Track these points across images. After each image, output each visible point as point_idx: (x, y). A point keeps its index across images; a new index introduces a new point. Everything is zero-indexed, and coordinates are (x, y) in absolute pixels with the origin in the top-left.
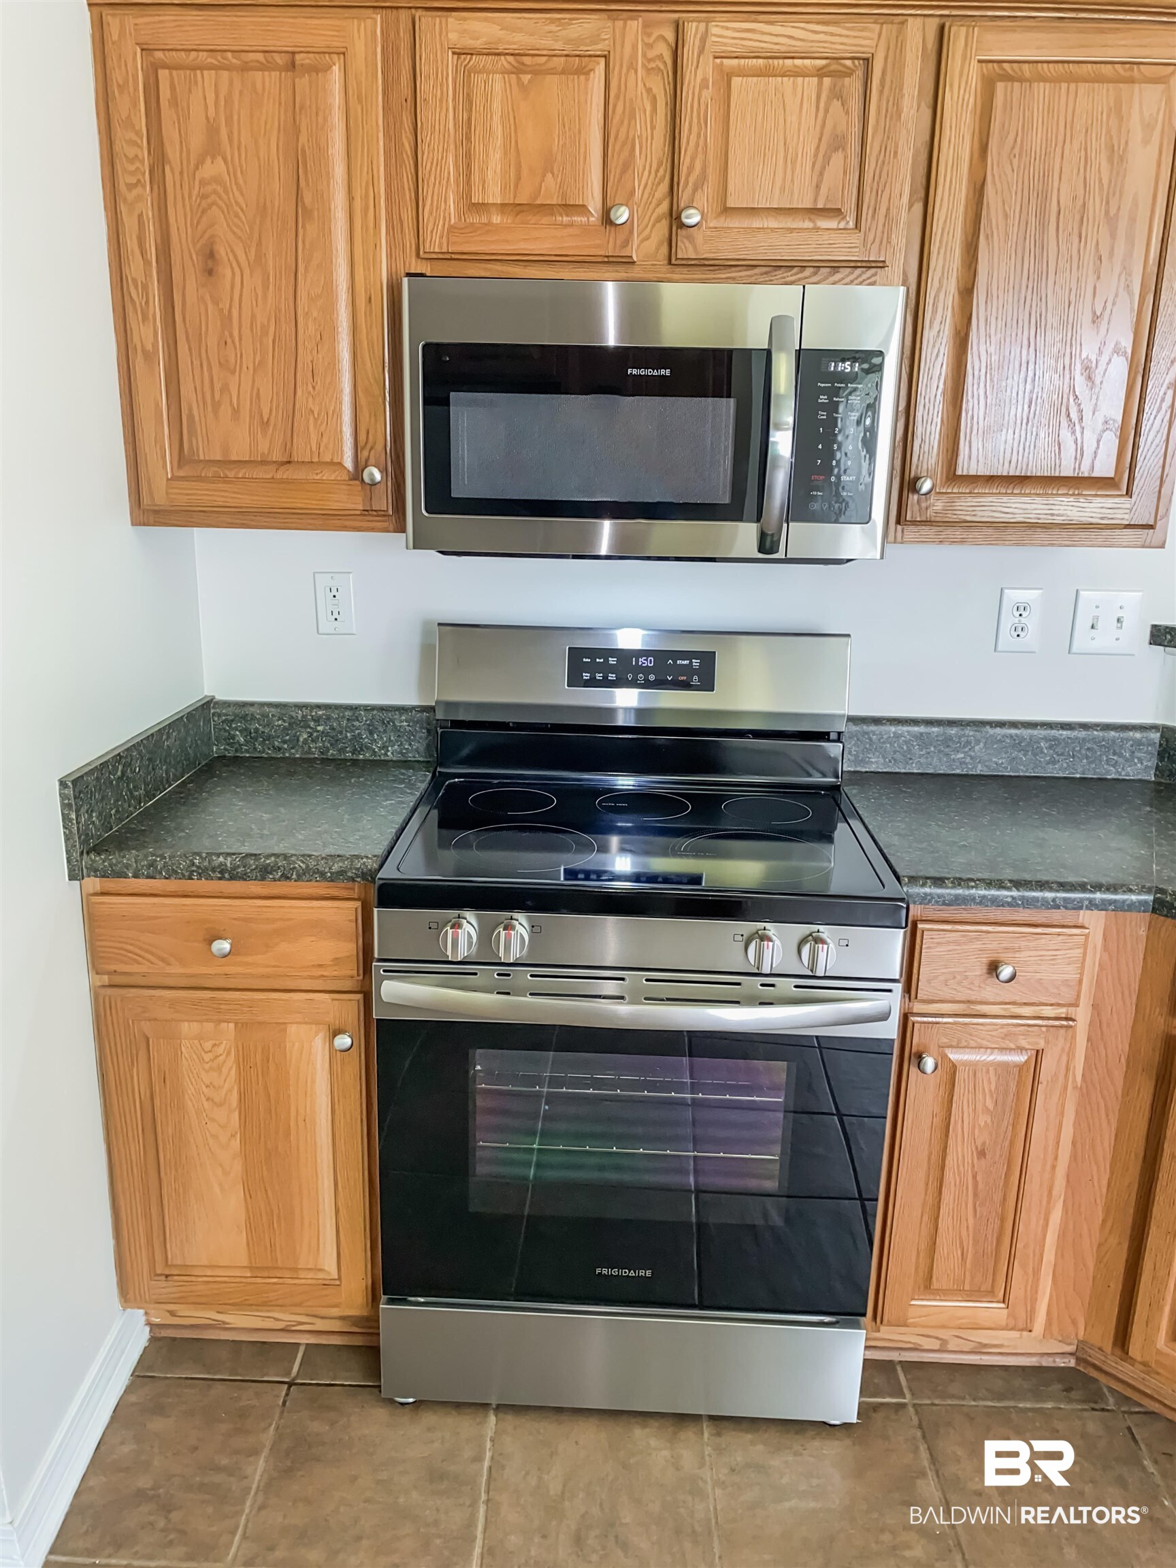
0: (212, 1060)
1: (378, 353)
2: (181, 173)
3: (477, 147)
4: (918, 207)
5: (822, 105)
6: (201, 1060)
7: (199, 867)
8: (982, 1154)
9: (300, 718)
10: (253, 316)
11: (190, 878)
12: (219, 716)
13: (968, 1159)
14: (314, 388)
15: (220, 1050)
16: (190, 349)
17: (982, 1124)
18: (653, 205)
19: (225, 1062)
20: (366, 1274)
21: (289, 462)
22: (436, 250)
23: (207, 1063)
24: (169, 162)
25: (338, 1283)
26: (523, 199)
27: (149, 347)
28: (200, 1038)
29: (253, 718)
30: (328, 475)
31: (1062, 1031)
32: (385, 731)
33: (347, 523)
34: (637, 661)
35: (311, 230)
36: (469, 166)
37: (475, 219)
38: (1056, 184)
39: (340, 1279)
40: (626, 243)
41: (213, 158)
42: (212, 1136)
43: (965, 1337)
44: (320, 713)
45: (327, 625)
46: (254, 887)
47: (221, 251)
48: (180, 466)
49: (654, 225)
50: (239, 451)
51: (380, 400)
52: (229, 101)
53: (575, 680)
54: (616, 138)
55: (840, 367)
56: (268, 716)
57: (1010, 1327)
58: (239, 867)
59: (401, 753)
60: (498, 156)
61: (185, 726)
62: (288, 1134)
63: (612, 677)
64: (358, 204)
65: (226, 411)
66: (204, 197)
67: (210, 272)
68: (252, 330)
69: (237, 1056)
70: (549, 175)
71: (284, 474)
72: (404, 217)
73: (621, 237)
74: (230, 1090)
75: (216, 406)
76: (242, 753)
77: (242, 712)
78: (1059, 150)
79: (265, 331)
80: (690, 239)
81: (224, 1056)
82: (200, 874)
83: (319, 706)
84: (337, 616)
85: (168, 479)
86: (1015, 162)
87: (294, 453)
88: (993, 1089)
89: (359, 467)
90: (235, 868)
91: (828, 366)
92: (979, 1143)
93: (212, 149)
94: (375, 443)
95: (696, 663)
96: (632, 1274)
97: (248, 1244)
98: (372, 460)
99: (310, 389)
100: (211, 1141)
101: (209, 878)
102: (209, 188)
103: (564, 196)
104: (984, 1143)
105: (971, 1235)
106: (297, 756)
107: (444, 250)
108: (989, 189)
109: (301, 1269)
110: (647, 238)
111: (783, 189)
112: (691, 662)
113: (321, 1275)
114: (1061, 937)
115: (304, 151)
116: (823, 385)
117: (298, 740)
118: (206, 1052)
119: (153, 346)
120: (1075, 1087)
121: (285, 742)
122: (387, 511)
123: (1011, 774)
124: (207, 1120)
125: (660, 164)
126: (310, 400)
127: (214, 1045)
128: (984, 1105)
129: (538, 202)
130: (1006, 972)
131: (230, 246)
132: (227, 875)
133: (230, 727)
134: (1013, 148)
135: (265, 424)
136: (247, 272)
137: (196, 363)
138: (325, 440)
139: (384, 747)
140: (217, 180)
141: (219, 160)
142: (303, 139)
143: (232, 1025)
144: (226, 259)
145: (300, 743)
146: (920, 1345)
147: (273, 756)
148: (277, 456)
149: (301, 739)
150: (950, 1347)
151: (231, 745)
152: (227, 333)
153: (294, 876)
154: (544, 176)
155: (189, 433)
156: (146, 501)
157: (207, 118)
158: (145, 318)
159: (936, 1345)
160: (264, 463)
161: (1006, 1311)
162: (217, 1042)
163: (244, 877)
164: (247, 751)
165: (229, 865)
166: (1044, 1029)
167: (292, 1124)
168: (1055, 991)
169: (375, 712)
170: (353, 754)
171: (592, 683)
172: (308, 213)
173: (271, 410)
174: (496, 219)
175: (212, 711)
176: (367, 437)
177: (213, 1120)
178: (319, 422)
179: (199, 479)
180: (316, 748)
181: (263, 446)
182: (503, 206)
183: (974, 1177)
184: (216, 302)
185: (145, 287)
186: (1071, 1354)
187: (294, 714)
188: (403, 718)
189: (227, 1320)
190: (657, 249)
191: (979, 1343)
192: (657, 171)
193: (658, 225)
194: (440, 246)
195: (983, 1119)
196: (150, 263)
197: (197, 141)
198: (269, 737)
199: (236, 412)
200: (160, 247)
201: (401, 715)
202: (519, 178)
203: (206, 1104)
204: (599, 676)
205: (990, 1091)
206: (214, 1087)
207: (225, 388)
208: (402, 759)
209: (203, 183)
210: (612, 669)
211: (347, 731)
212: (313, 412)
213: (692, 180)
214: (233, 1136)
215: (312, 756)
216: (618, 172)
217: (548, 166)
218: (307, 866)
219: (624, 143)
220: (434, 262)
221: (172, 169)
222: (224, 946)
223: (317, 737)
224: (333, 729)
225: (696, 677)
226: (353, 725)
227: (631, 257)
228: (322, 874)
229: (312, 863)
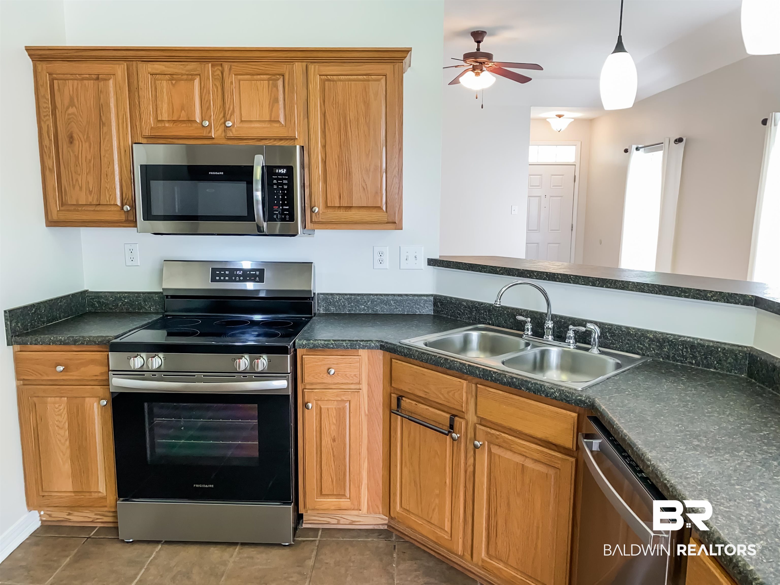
0: (58, 411)
1: (129, 168)
2: (62, 112)
3: (159, 103)
4: (306, 120)
5: (270, 89)
6: (54, 411)
7: (52, 340)
8: (334, 440)
9: (118, 297)
10: (86, 157)
11: (50, 344)
12: (89, 296)
13: (329, 442)
14: (107, 180)
15: (61, 407)
16: (65, 167)
17: (333, 429)
18: (219, 120)
19: (63, 412)
20: (116, 493)
21: (99, 205)
22: (147, 135)
23: (57, 412)
24: (58, 108)
25: (106, 497)
26: (175, 118)
27: (51, 167)
28: (55, 403)
29: (101, 297)
30: (113, 208)
31: (356, 393)
32: (150, 301)
33: (121, 225)
34: (236, 273)
35: (105, 129)
36: (157, 109)
37: (160, 125)
38: (348, 113)
39: (107, 496)
40: (210, 131)
41: (72, 107)
42: (59, 440)
43: (346, 518)
44: (126, 295)
45: (129, 263)
46: (74, 348)
47: (75, 136)
48: (62, 206)
49: (220, 126)
50: (82, 201)
51: (130, 184)
52: (77, 89)
53: (213, 280)
54: (204, 99)
55: (280, 171)
56: (107, 296)
57: (352, 509)
58: (66, 340)
59: (156, 309)
60: (166, 105)
61: (70, 299)
62: (86, 439)
63: (227, 278)
64: (121, 122)
65: (77, 188)
66: (69, 119)
67: (71, 143)
68: (86, 161)
69: (67, 410)
70: (183, 111)
71: (99, 208)
72: (137, 124)
73: (208, 130)
74: (65, 423)
75: (74, 187)
76: (97, 310)
77: (97, 295)
78: (348, 103)
79: (90, 161)
80: (231, 130)
81: (63, 410)
82: (53, 343)
83: (126, 293)
84: (133, 259)
85: (58, 211)
86: (334, 106)
87: (101, 202)
88: (335, 415)
89: (123, 205)
90: (65, 340)
91: (276, 171)
92: (333, 436)
93: (72, 104)
94: (128, 197)
95: (258, 273)
96: (207, 486)
97: (72, 482)
98: (128, 203)
99: (106, 180)
100: (58, 442)
101: (56, 344)
102: (71, 116)
103: (189, 118)
104: (334, 436)
105: (334, 473)
106: (118, 311)
107: (149, 135)
108: (327, 114)
109: (92, 492)
110: (218, 130)
111: (259, 115)
112: (256, 273)
113: (100, 495)
114: (351, 359)
115: (102, 104)
116: (274, 177)
117: (118, 305)
118: (57, 408)
119: (52, 167)
120: (366, 415)
121: (113, 306)
122: (133, 220)
123: (382, 313)
124: (57, 434)
125: (220, 107)
126: (106, 184)
127: (59, 406)
128: (333, 421)
129: (180, 119)
130: (332, 371)
131: (78, 134)
132: (62, 343)
133: (93, 301)
134: (333, 101)
135: (91, 192)
136: (84, 142)
137: (67, 172)
138: (111, 196)
139: (150, 307)
140: (73, 114)
141: (74, 108)
142: (102, 101)
143: (66, 398)
144: (76, 138)
145: (119, 306)
146: (330, 522)
147: (109, 311)
148: (95, 202)
149: (119, 305)
150: (341, 522)
151: (93, 307)
152: (77, 163)
153: (86, 343)
154: (181, 111)
155: (65, 195)
156: (50, 218)
157: (70, 94)
158: (49, 157)
159: (335, 521)
160: (91, 205)
161: (350, 502)
162: (60, 404)
163: (67, 344)
164: (100, 310)
165: (63, 339)
166: (350, 393)
167: (88, 435)
168: (352, 378)
169: (146, 294)
170: (138, 310)
171: (220, 281)
172: (104, 124)
173: (93, 187)
174: (167, 125)
175: (86, 295)
176: (126, 196)
177: (59, 434)
178: (109, 191)
179: (68, 210)
180: (125, 308)
181: (90, 199)
182: (169, 121)
183: (333, 449)
184: (73, 152)
185: (50, 148)
186: (386, 524)
187: (116, 296)
188: (156, 296)
189: (70, 518)
190: (222, 134)
191: (351, 520)
192: (220, 109)
193: (221, 126)
194: (148, 133)
195: (333, 427)
196: (51, 140)
197: (66, 102)
198: (108, 304)
199: (81, 188)
200: (55, 134)
201: (156, 295)
202: (173, 112)
203: (56, 428)
204: (222, 278)
205: (334, 416)
206: (59, 422)
207: (77, 180)
208: (157, 311)
209: (69, 115)
210: (227, 275)
211: (136, 302)
212: (107, 188)
213: (230, 112)
214: (66, 440)
215: (123, 311)
216: (206, 110)
217: (182, 108)
218: (90, 340)
219: (207, 101)
220: (147, 139)
221: (59, 111)
222: (60, 368)
223: (125, 304)
224: (130, 300)
225: (257, 278)
226: (138, 299)
227: (212, 136)
228: (95, 342)
229: (91, 339)
